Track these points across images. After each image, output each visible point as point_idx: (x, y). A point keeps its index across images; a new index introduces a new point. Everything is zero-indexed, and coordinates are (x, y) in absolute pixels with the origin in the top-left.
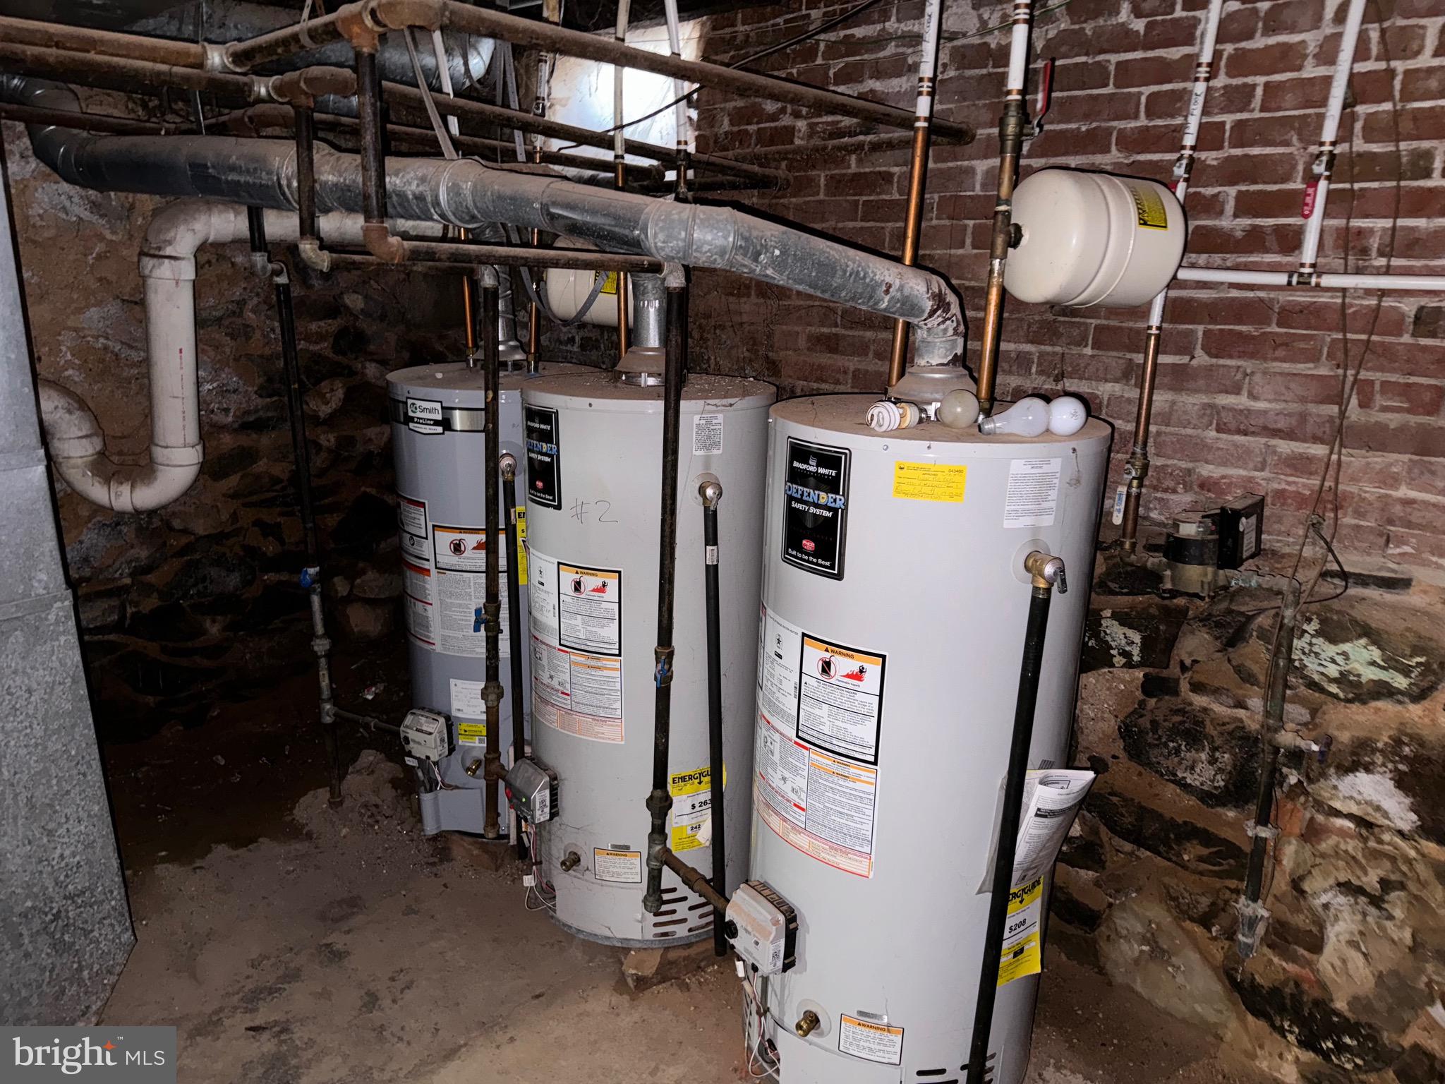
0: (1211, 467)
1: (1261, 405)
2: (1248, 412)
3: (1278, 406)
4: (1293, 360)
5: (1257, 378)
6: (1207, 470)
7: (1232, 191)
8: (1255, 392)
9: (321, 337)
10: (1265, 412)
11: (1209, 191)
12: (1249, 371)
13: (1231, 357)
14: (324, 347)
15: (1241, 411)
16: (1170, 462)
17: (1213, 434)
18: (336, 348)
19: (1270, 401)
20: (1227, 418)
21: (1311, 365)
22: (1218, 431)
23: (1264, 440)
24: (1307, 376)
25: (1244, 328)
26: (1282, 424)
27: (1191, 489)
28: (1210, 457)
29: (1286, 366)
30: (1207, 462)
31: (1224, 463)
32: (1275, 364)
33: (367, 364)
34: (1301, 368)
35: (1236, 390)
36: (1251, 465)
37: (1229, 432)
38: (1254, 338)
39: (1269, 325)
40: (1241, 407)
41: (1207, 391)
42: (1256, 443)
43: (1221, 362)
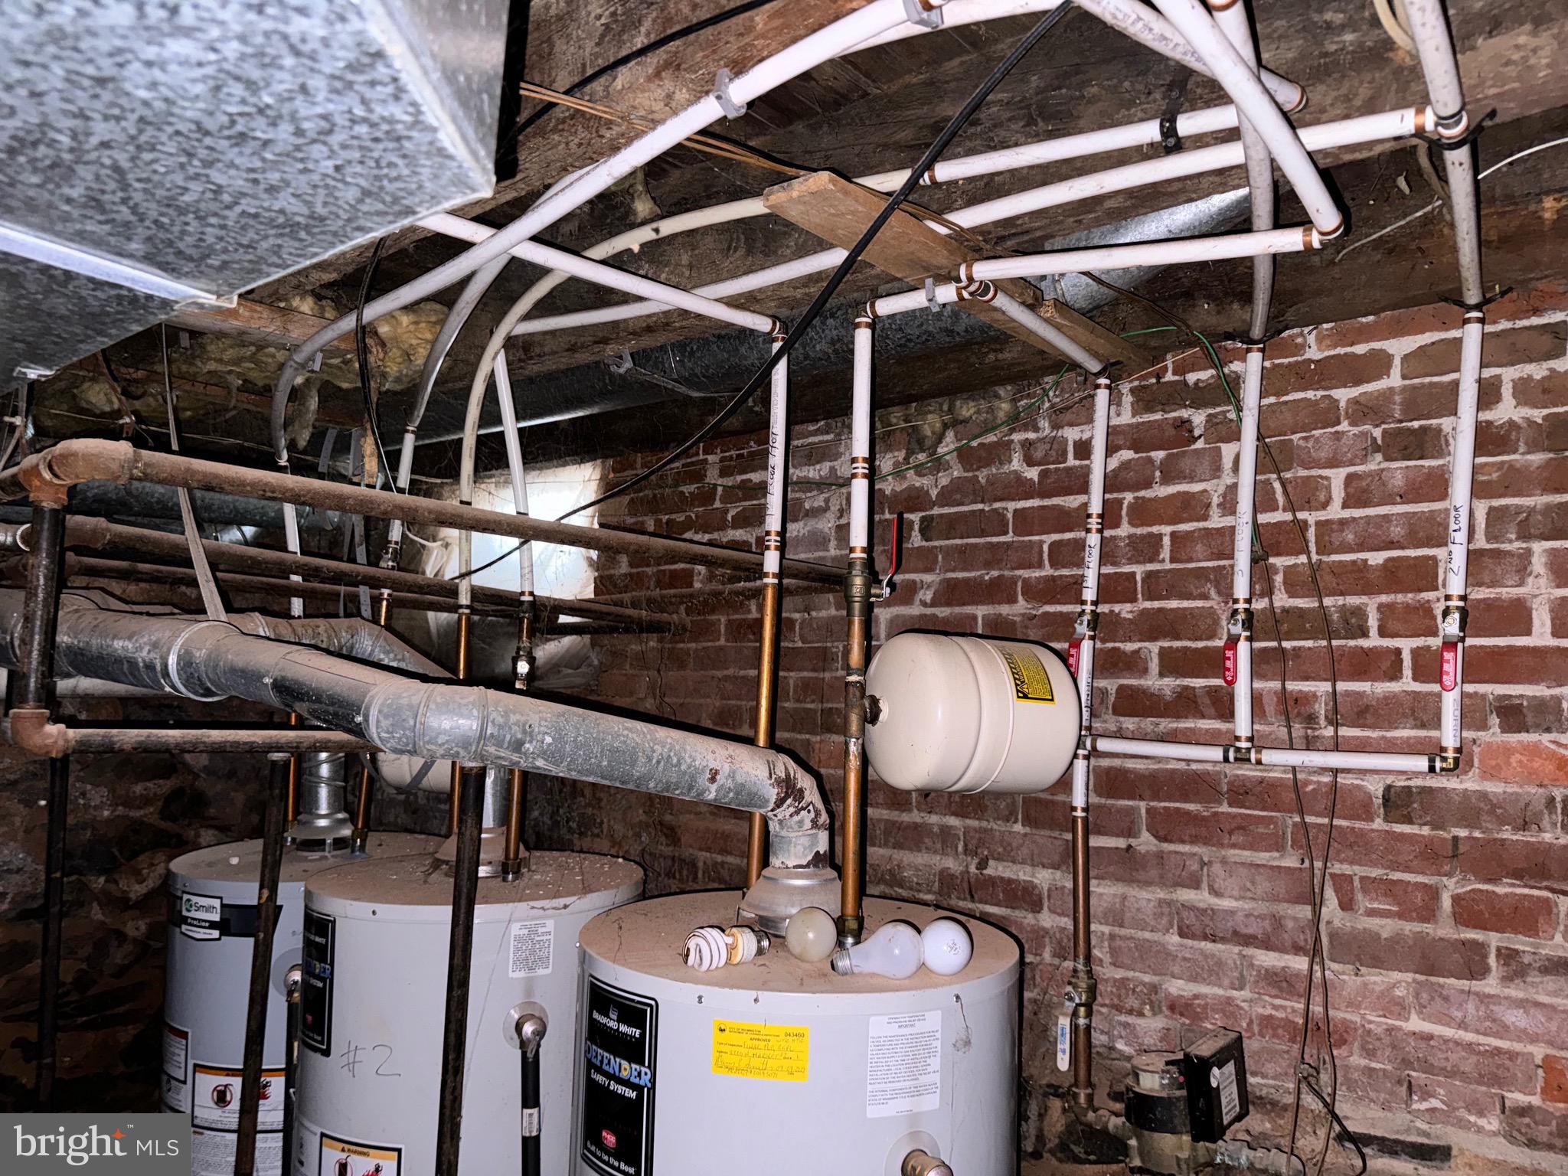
0: (1181, 982)
1: (1226, 903)
2: (1212, 913)
3: (1247, 905)
4: (1252, 847)
5: (1217, 868)
6: (1177, 987)
7: (1154, 648)
8: (1216, 886)
9: (146, 801)
10: (1232, 913)
11: (1129, 647)
12: (1206, 859)
13: (1183, 842)
14: (149, 814)
15: (1205, 910)
16: (1130, 974)
17: (1174, 939)
18: (165, 814)
19: (1236, 899)
20: (1190, 919)
21: (1276, 854)
22: (1182, 935)
23: (1236, 949)
24: (1272, 868)
25: (1191, 807)
26: (1254, 928)
27: (1161, 1012)
28: (1176, 970)
29: (1247, 855)
30: (1173, 976)
31: (1194, 979)
32: (1232, 851)
33: (203, 832)
34: (1263, 857)
35: (1196, 885)
36: (1226, 982)
37: (1193, 937)
38: (1204, 818)
39: (1220, 803)
40: (1202, 905)
41: (1163, 882)
42: (1229, 952)
43: (1172, 847)
